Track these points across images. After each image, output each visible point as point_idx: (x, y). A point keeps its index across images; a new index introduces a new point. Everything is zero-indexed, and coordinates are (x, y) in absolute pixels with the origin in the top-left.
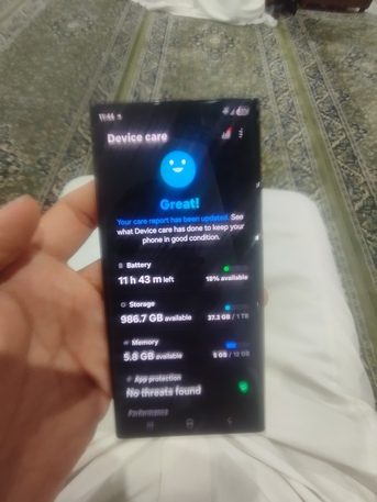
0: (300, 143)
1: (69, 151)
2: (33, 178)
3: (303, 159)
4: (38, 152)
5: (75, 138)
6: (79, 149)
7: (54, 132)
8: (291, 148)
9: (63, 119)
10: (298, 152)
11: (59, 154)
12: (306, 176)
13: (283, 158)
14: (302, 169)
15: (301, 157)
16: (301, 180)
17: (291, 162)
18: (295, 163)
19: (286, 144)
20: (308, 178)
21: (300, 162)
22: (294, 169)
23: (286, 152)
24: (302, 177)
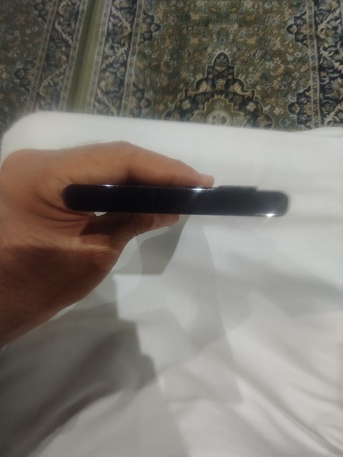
0: (335, 28)
1: (47, 58)
2: (13, 97)
3: (337, 52)
4: (13, 62)
5: (52, 39)
6: (58, 54)
7: (28, 31)
8: (322, 36)
9: (36, 12)
10: (331, 41)
11: (37, 63)
12: (336, 78)
13: (309, 52)
14: (333, 67)
15: (334, 49)
16: (329, 83)
17: (320, 57)
18: (325, 59)
19: (316, 29)
20: (339, 80)
21: (332, 57)
22: (321, 68)
23: (315, 42)
24: (332, 79)
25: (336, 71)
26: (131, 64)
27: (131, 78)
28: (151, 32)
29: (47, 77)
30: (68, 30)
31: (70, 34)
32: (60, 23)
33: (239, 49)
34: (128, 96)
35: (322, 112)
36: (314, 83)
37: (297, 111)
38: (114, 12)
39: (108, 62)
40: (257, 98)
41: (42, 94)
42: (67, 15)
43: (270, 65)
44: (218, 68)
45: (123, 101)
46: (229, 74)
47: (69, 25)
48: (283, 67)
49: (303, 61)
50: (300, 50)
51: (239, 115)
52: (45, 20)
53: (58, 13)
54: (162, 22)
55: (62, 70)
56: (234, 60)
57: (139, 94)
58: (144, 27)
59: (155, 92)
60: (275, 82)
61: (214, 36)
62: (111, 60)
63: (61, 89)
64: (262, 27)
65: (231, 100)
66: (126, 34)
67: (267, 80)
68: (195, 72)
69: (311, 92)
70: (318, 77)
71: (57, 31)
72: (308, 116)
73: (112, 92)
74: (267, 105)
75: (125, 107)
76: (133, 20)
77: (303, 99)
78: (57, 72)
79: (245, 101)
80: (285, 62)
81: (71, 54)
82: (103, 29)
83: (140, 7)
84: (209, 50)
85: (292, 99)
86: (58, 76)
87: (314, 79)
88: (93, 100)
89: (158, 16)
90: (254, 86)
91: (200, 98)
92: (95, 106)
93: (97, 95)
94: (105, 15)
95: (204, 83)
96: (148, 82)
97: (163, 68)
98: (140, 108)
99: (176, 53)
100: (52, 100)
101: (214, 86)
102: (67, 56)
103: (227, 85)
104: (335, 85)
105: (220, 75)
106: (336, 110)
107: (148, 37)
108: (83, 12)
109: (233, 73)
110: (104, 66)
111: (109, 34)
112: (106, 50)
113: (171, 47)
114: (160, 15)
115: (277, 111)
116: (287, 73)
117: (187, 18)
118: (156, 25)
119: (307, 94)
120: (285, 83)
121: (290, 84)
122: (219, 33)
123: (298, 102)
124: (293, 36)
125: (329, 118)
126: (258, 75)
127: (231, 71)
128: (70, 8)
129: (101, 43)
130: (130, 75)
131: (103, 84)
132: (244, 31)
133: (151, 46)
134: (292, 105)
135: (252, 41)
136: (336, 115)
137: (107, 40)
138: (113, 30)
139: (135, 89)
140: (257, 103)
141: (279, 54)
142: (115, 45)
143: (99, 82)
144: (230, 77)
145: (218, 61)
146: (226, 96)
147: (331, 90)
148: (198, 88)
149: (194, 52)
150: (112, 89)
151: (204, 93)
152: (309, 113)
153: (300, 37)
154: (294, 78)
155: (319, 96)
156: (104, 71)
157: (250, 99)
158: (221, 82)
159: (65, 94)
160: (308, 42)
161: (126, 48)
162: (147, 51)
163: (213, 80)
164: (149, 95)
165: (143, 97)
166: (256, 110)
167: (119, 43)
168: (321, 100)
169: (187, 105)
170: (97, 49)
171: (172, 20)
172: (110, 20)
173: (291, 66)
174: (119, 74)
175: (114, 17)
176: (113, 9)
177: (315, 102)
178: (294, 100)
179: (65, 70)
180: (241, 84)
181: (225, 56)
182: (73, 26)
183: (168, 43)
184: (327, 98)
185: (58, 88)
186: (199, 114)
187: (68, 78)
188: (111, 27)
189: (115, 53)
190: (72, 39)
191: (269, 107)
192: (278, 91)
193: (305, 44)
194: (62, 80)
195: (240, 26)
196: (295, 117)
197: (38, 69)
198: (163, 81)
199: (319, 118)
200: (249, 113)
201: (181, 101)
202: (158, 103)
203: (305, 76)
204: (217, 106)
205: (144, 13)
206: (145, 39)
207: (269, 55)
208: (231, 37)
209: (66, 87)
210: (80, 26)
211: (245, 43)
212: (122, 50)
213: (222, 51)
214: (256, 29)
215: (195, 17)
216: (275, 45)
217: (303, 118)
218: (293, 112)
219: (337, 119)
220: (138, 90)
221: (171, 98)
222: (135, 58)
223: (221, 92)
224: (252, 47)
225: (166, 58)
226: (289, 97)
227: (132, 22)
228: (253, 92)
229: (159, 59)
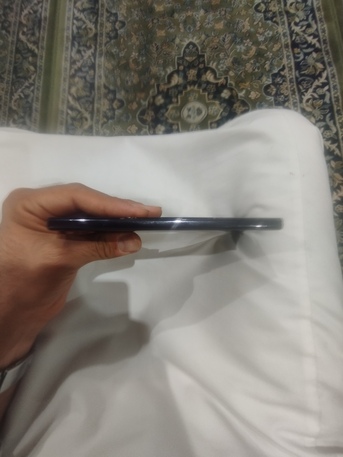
1: (16, 71)
3: (309, 26)
5: (18, 51)
6: (26, 65)
8: (292, 11)
10: (301, 14)
11: (5, 77)
12: (311, 53)
13: (280, 29)
14: (306, 42)
15: (306, 23)
16: (304, 59)
17: (292, 33)
18: (297, 34)
19: (285, 5)
20: (314, 55)
21: (304, 31)
22: (294, 45)
23: (285, 18)
24: (306, 54)
25: (310, 45)
26: (99, 66)
27: (100, 81)
28: (116, 30)
29: (16, 90)
30: (33, 39)
31: (35, 43)
32: (24, 33)
33: (207, 36)
34: (100, 99)
35: (299, 90)
36: (288, 61)
37: (274, 93)
38: (77, 14)
39: (76, 67)
40: (231, 84)
41: (14, 108)
42: (30, 24)
43: (241, 48)
44: (188, 58)
45: (96, 105)
46: (200, 63)
47: (33, 34)
48: (254, 48)
49: (274, 39)
50: (271, 29)
51: (214, 104)
52: (9, 32)
53: (21, 23)
54: (126, 18)
55: (31, 81)
56: (204, 48)
57: (111, 96)
58: (109, 26)
59: (127, 91)
60: (248, 65)
61: (181, 26)
62: (79, 64)
63: (32, 100)
64: (229, 9)
65: (204, 90)
66: (91, 35)
67: (239, 63)
68: (165, 66)
69: (286, 70)
70: (291, 54)
71: (22, 42)
72: (286, 97)
73: (84, 97)
74: (242, 89)
75: (98, 111)
76: (97, 20)
77: (278, 80)
78: (27, 84)
79: (219, 89)
80: (256, 43)
81: (38, 63)
82: (68, 34)
83: (103, 5)
84: (177, 41)
85: (267, 81)
86: (28, 87)
87: (288, 56)
88: (65, 107)
89: (122, 13)
90: (226, 72)
91: (172, 92)
92: (68, 114)
93: (68, 102)
94: (69, 19)
95: (176, 76)
96: (119, 82)
97: (132, 66)
98: (113, 110)
99: (144, 49)
100: (25, 112)
101: (185, 77)
102: (35, 66)
103: (199, 75)
104: (310, 60)
105: (191, 65)
106: (314, 87)
107: (114, 36)
108: (45, 18)
109: (203, 62)
110: (73, 71)
111: (74, 38)
112: (73, 55)
113: (138, 43)
114: (124, 11)
115: (253, 95)
116: (260, 54)
117: (151, 10)
118: (121, 22)
119: (282, 73)
120: (258, 65)
121: (263, 66)
122: (185, 22)
123: (273, 84)
124: (262, 15)
125: (308, 96)
126: (230, 60)
127: (201, 60)
128: (33, 16)
129: (67, 48)
130: (100, 77)
131: (73, 90)
132: (211, 16)
133: (118, 44)
134: (268, 87)
135: (220, 26)
136: (314, 91)
137: (73, 45)
138: (78, 33)
139: (106, 91)
140: (231, 90)
141: (250, 35)
142: (82, 48)
143: (70, 88)
144: (201, 66)
145: (187, 51)
146: (200, 86)
147: (307, 66)
148: (169, 82)
149: (162, 45)
150: (83, 93)
151: (177, 86)
152: (286, 92)
153: (270, 15)
154: (267, 59)
155: (294, 74)
156: (73, 76)
157: (224, 86)
158: (192, 73)
159: (37, 106)
160: (278, 19)
161: (92, 50)
162: (114, 50)
163: (184, 71)
164: (121, 95)
165: (115, 98)
166: (231, 97)
167: (86, 46)
168: (297, 78)
169: (160, 100)
170: (64, 55)
171: (136, 14)
172: (73, 24)
173: (263, 47)
174: (88, 78)
175: (77, 19)
176: (76, 12)
177: (291, 81)
178: (270, 81)
179: (34, 80)
180: (213, 71)
181: (194, 45)
182: (37, 34)
183: (134, 39)
184: (304, 75)
185: (30, 100)
186: (173, 108)
187: (38, 89)
188: (75, 31)
189: (82, 56)
190: (38, 48)
191: (244, 92)
192: (252, 74)
193: (275, 22)
194: (33, 91)
195: (206, 11)
196: (272, 99)
197: (7, 83)
198: (133, 79)
199: (297, 97)
200: (225, 101)
201: (154, 98)
202: (130, 102)
203: (278, 54)
204: (191, 98)
205: (107, 11)
206: (110, 38)
207: (239, 37)
208: (198, 24)
209: (37, 98)
210: (44, 34)
211: (212, 29)
212: (89, 52)
213: (191, 40)
214: (223, 13)
215: (159, 8)
216: (244, 26)
217: (281, 99)
218: (269, 94)
219: (316, 96)
220: (110, 91)
221: (143, 95)
222: (103, 59)
223: (193, 83)
224: (220, 32)
225: (134, 54)
226: (264, 78)
227: (96, 23)
228: (226, 79)
229: (127, 57)
